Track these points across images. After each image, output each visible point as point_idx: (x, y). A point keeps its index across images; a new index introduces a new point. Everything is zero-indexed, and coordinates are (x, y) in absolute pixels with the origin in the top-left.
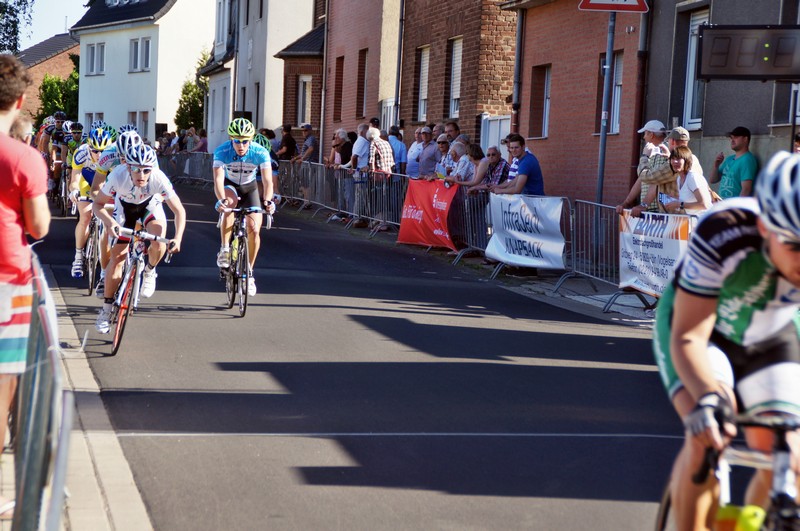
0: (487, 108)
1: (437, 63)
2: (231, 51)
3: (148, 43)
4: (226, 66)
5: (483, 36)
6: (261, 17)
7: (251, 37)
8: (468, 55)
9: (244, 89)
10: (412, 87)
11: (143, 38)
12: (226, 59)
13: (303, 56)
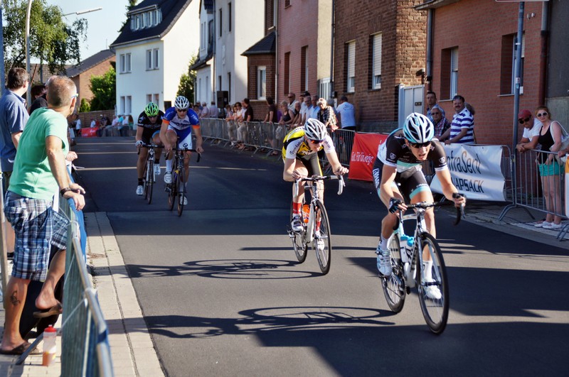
0: (403, 81)
1: (361, 51)
2: (211, 53)
3: (157, 52)
4: (208, 63)
5: (398, 31)
6: (230, 30)
7: (224, 43)
8: (386, 45)
9: (220, 77)
10: (343, 69)
11: (154, 49)
12: (208, 58)
13: (261, 54)
